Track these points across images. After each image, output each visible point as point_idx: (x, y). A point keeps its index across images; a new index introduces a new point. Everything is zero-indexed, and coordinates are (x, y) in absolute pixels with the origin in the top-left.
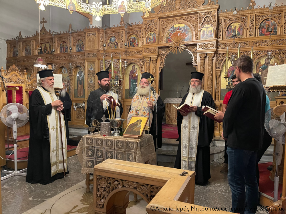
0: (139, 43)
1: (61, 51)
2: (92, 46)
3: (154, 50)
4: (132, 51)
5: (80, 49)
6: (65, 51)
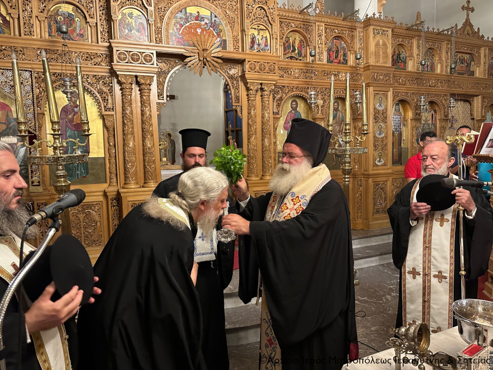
0: (86, 31)
3: (147, 58)
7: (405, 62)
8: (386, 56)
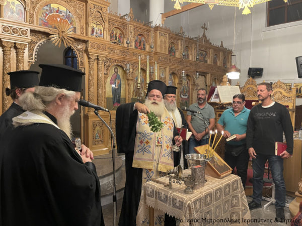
3: (24, 32)
7: (174, 52)
8: (165, 48)
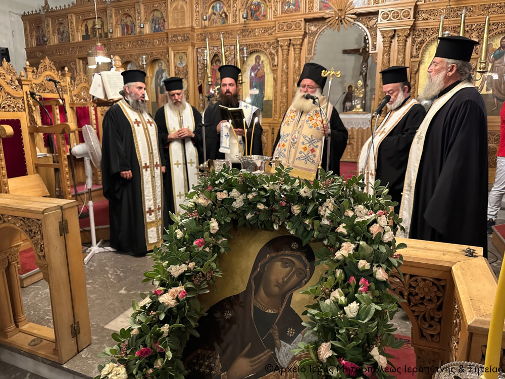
0: (267, 12)
1: (123, 33)
2: (180, 21)
3: (298, 25)
4: (255, 29)
5: (157, 27)
6: (130, 32)
